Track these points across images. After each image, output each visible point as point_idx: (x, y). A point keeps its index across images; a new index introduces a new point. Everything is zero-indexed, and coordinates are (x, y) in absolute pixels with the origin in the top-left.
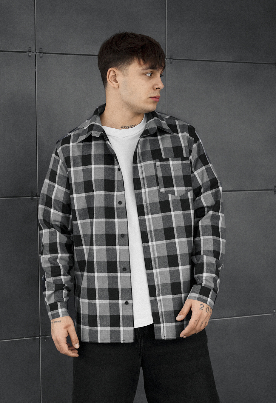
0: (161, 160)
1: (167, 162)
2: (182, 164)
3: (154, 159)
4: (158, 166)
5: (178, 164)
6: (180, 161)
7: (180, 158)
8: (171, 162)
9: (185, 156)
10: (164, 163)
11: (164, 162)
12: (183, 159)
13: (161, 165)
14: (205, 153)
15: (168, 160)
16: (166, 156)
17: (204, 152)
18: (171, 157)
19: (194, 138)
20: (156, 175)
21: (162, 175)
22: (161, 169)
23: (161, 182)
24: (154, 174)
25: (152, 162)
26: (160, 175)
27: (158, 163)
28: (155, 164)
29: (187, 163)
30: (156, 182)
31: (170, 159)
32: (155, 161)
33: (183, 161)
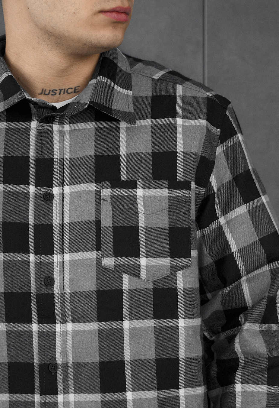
0: (116, 183)
1: (130, 190)
2: (171, 198)
3: (98, 180)
4: (104, 200)
5: (160, 198)
6: (167, 190)
7: (166, 183)
8: (140, 192)
9: (180, 177)
10: (123, 192)
11: (122, 190)
12: (174, 185)
13: (113, 197)
14: (250, 168)
15: (132, 185)
16: (130, 175)
17: (248, 165)
18: (143, 179)
19: (219, 131)
20: (98, 223)
21: (114, 222)
22: (111, 208)
23: (108, 239)
24: (93, 219)
25: (92, 187)
26: (107, 221)
27: (106, 192)
28: (98, 194)
29: (184, 198)
30: (94, 239)
31: (140, 183)
32: (99, 185)
33: (174, 191)
